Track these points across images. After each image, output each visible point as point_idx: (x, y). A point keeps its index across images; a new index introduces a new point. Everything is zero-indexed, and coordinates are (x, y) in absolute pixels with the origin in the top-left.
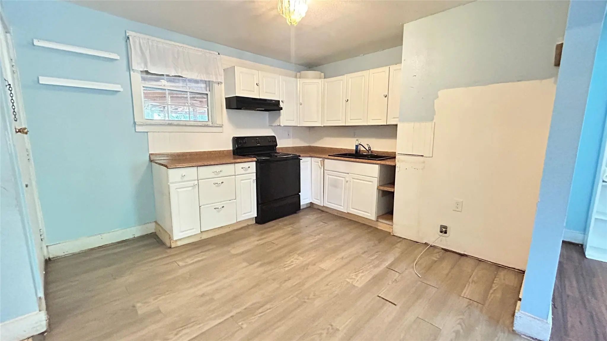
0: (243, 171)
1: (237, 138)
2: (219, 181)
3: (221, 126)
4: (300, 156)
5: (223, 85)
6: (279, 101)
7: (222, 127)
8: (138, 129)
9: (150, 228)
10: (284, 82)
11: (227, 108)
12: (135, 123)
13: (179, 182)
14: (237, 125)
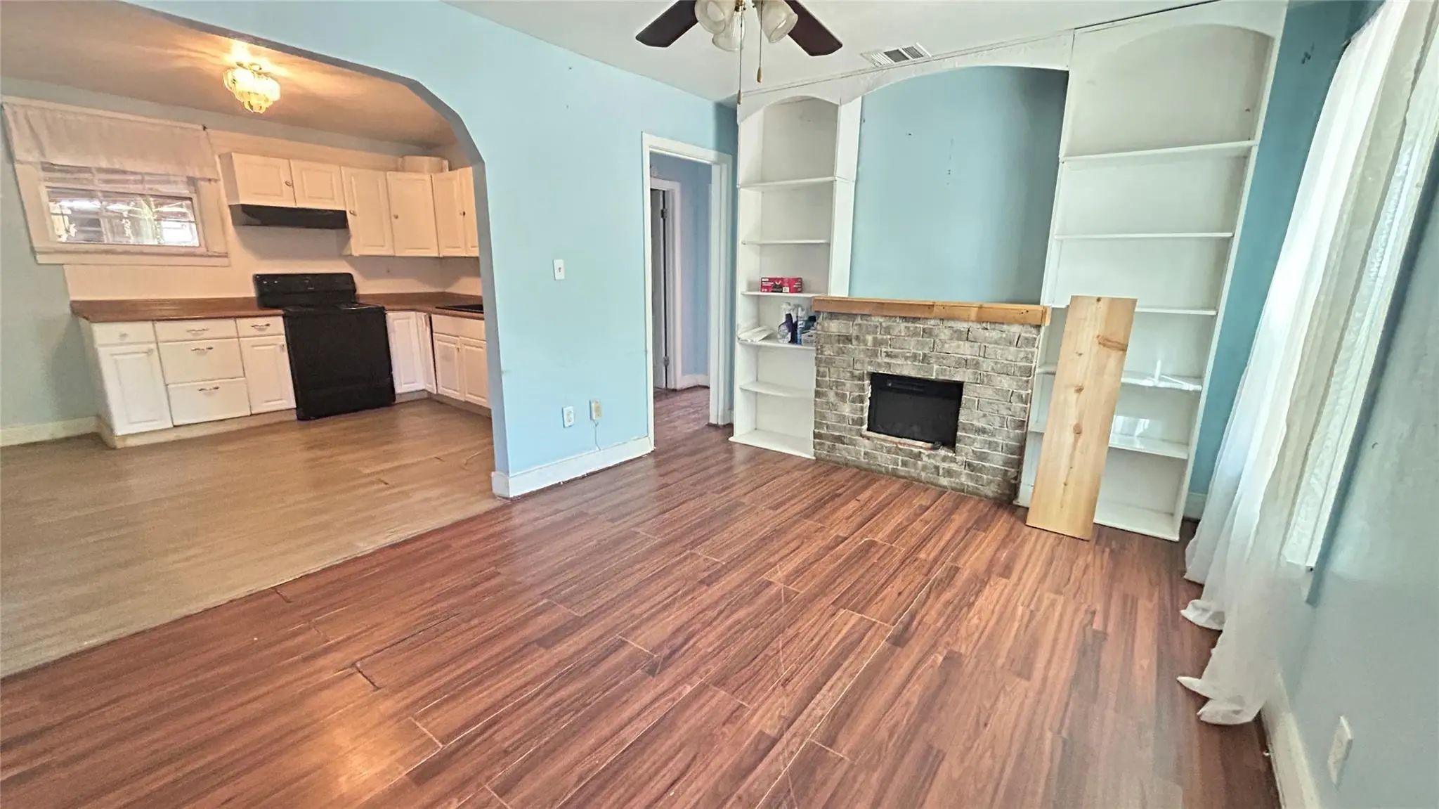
0: (254, 332)
1: (261, 276)
2: (203, 345)
3: (226, 255)
4: (383, 308)
5: (221, 183)
6: (345, 212)
7: (226, 257)
8: (41, 259)
9: (87, 425)
10: (353, 179)
11: (234, 223)
12: (32, 248)
13: (116, 345)
14: (264, 255)
